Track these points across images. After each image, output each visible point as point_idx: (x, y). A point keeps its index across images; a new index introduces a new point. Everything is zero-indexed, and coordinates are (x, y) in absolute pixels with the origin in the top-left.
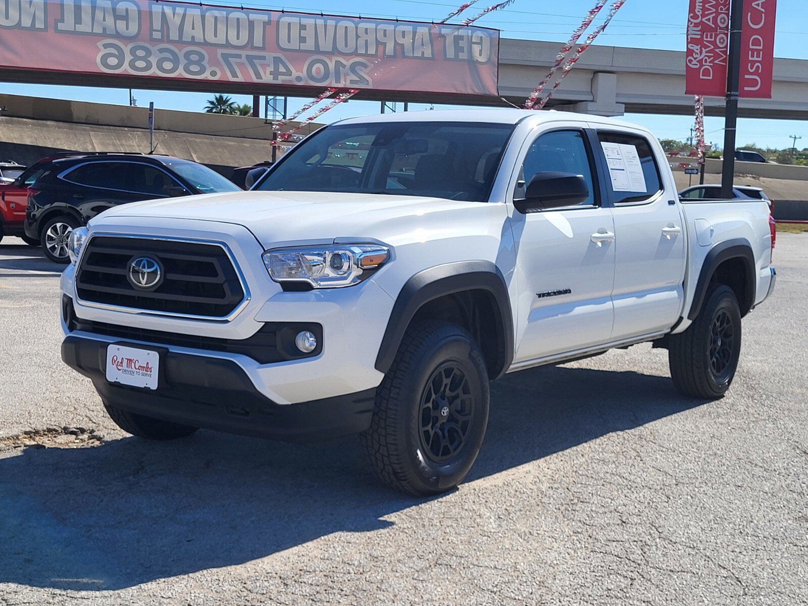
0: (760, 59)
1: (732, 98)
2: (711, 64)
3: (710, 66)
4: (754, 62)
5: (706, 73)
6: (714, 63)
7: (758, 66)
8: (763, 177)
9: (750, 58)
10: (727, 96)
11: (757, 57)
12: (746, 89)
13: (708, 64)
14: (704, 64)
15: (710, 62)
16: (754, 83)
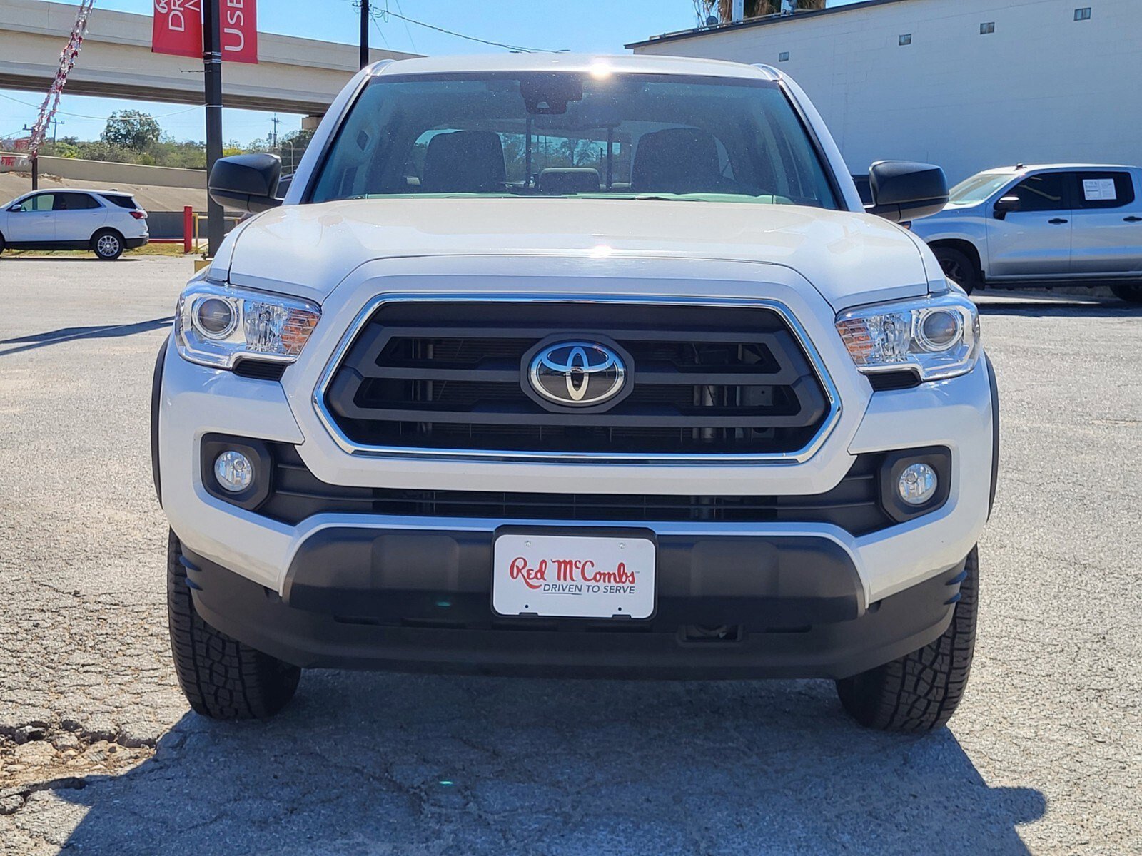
0: (241, 6)
1: (214, 61)
2: (182, 9)
3: (180, 11)
4: (234, 10)
5: (176, 21)
6: (185, 8)
7: (239, 16)
8: (65, 178)
9: (229, 4)
10: (206, 57)
11: (237, 3)
12: (227, 48)
13: (177, 8)
14: (173, 8)
15: (179, 6)
16: (235, 40)
